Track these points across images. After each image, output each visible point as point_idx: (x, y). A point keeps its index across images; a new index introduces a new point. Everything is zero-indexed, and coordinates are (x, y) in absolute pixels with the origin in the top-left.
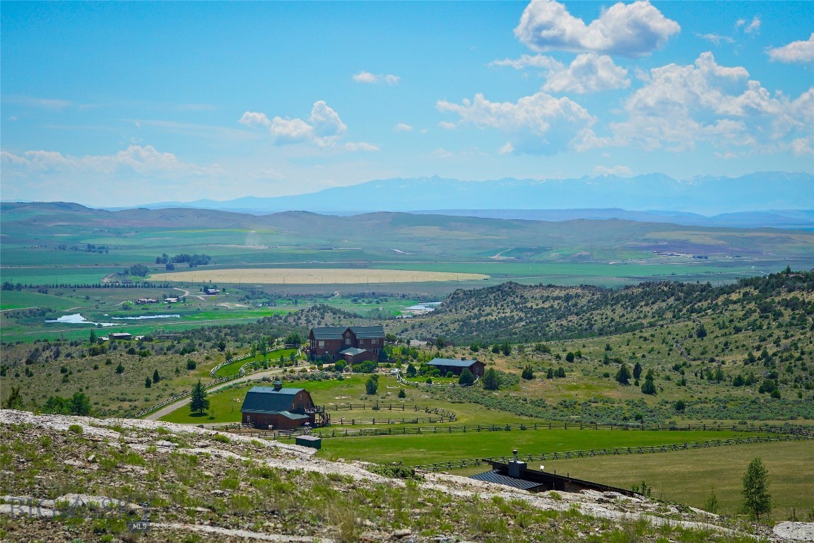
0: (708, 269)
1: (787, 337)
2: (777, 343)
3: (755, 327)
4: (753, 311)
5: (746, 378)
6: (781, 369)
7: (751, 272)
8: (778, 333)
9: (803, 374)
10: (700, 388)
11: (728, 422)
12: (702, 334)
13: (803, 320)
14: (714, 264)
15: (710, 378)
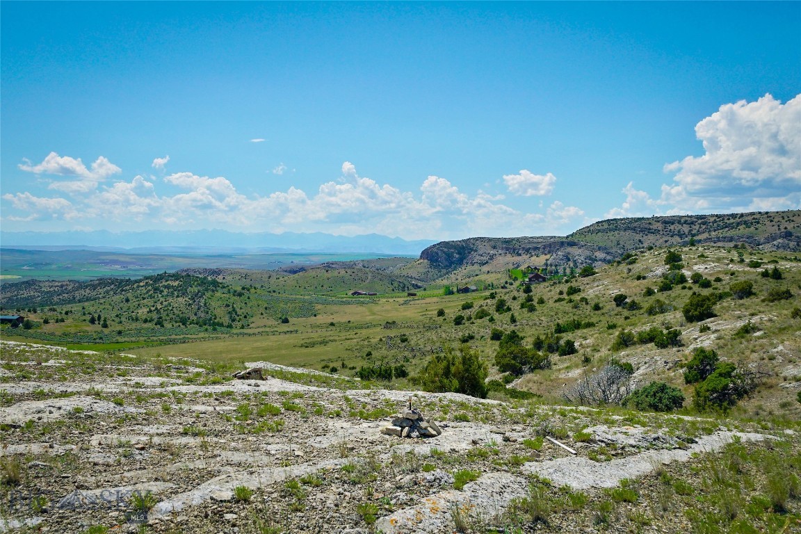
0: (128, 272)
1: (166, 301)
2: (162, 303)
3: (151, 297)
4: (149, 290)
5: (149, 319)
6: (164, 315)
7: (147, 273)
8: (162, 299)
9: (174, 317)
10: (128, 325)
11: (142, 338)
12: (127, 300)
13: (172, 293)
14: (130, 269)
15: (133, 320)
